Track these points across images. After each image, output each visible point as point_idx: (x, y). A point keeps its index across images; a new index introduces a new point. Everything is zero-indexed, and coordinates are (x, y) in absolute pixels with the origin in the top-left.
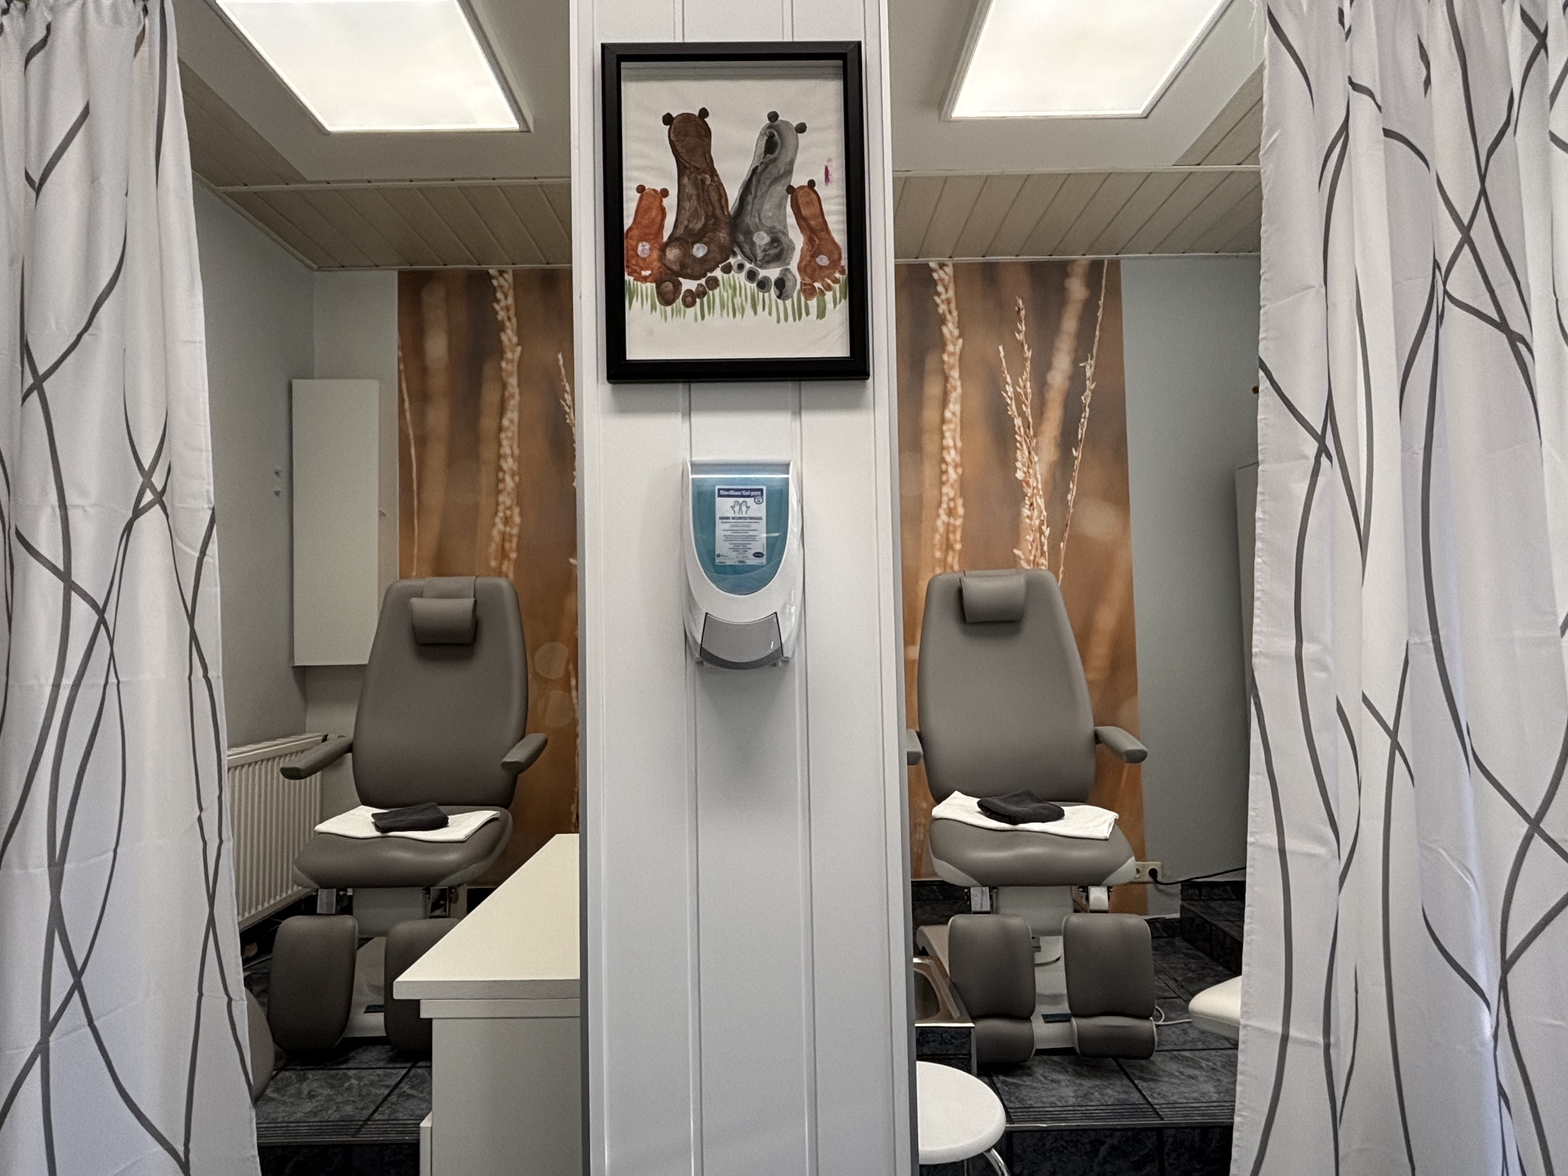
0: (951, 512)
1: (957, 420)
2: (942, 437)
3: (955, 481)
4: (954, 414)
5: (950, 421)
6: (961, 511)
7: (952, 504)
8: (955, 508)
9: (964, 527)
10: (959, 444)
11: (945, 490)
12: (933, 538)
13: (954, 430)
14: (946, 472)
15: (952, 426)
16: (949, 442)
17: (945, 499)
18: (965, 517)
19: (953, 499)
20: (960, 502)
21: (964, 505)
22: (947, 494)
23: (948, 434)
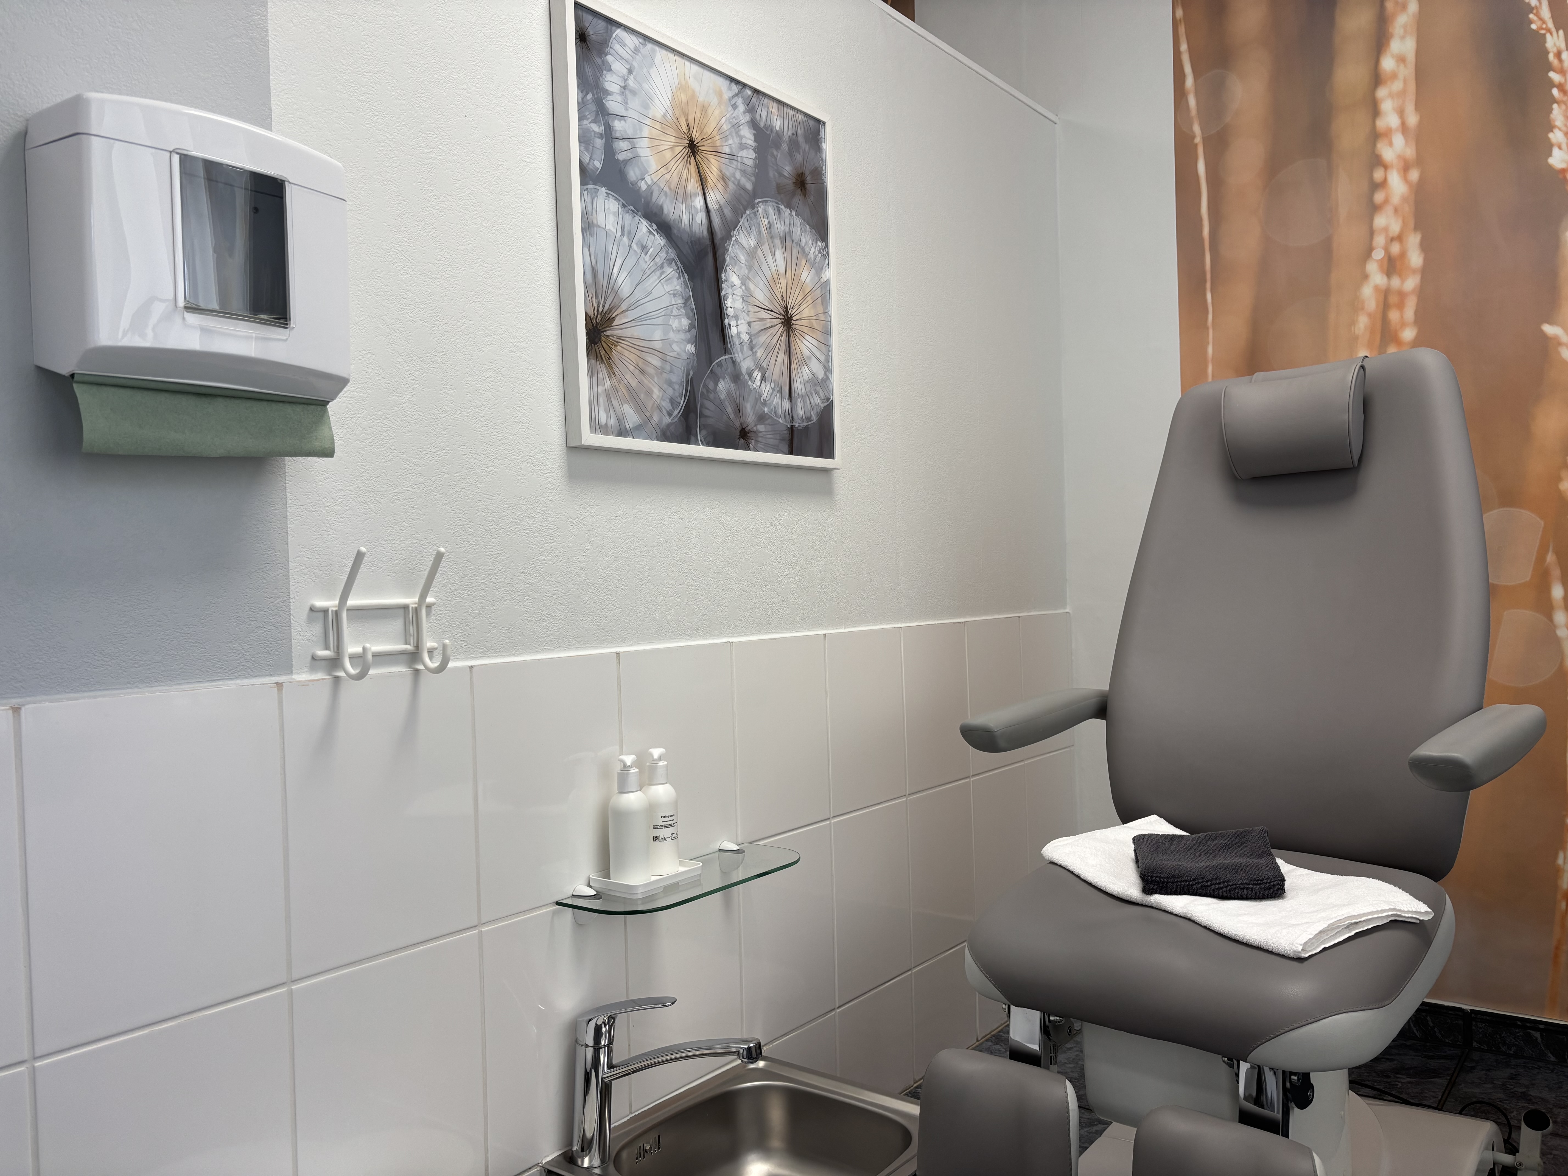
0: (1392, 266)
1: (1407, 72)
2: (1375, 111)
3: (1404, 199)
4: (1401, 59)
5: (1394, 76)
6: (1416, 259)
7: (1395, 249)
8: (1403, 255)
9: (1421, 292)
10: (1413, 119)
11: (1380, 221)
12: (1353, 323)
13: (1403, 93)
14: (1383, 184)
15: (1397, 86)
16: (1389, 119)
17: (1380, 240)
18: (1425, 271)
19: (1399, 238)
20: (1414, 240)
21: (1425, 247)
22: (1386, 230)
23: (1387, 106)
